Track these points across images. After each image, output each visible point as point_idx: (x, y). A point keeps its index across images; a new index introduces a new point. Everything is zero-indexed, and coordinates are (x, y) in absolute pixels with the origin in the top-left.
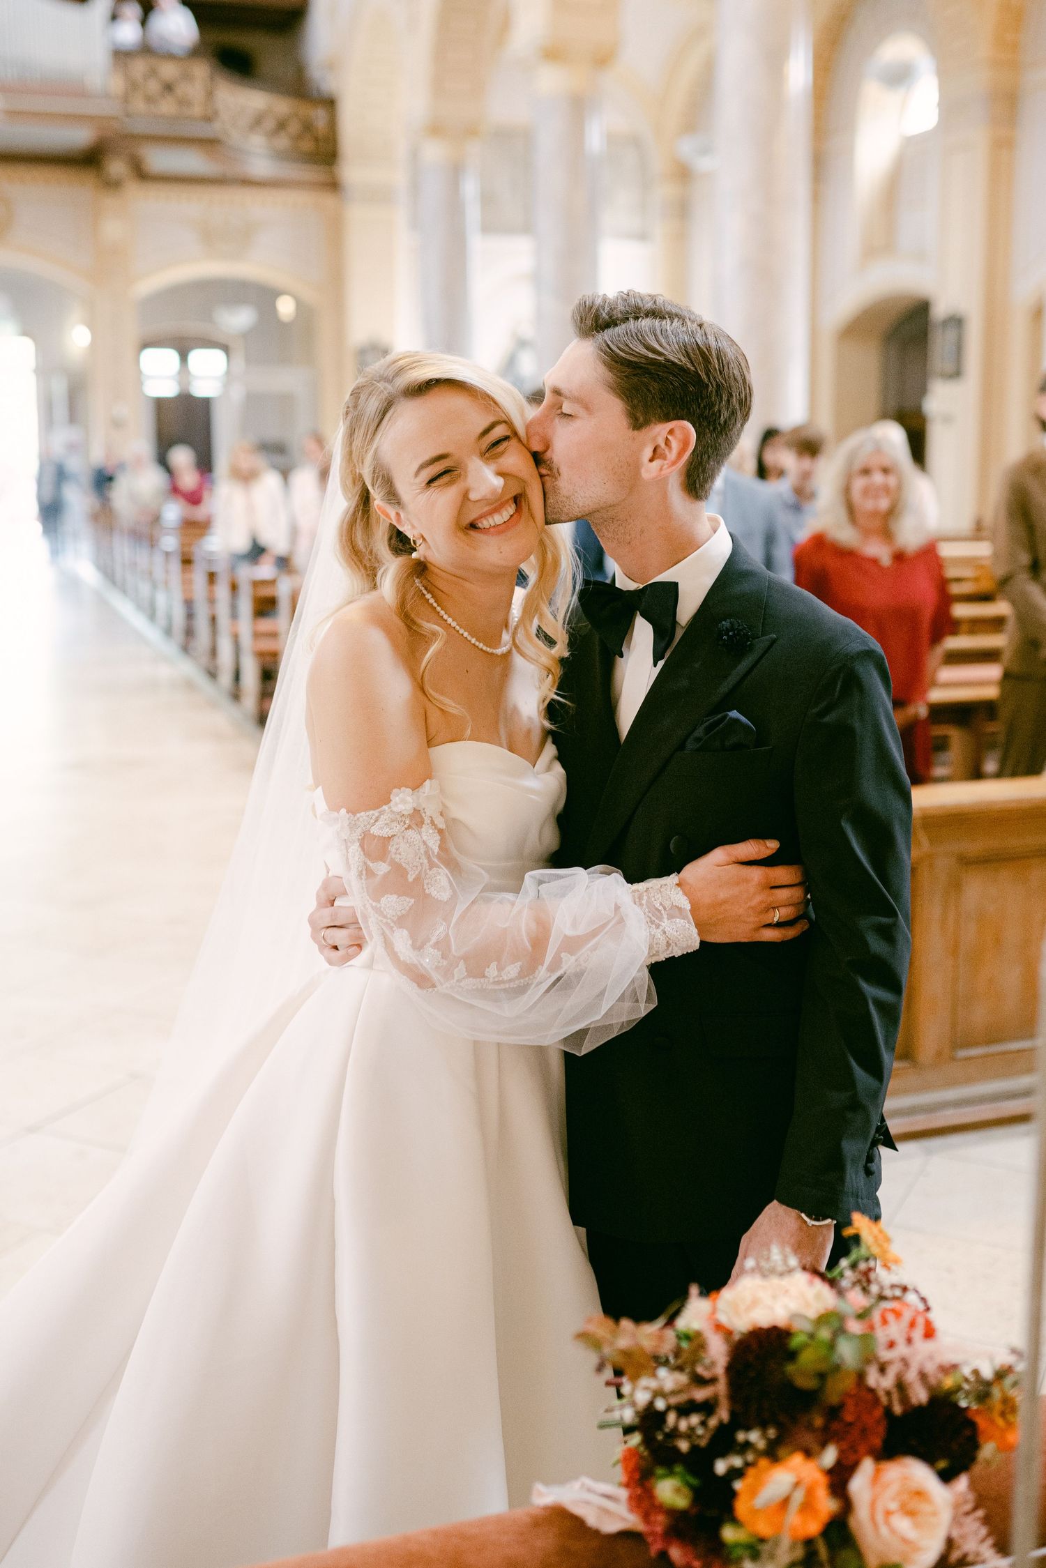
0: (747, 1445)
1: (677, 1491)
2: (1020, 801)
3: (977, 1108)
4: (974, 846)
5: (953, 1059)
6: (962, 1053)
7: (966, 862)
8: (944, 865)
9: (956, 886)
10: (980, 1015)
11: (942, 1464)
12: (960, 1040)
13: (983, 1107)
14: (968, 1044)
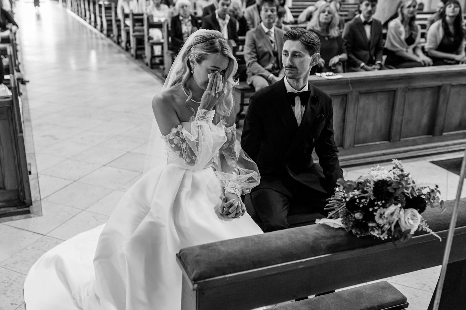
0: (378, 205)
1: (360, 215)
2: (377, 76)
3: (359, 160)
4: (364, 89)
5: (354, 147)
6: (356, 146)
7: (361, 93)
8: (355, 94)
9: (358, 100)
10: (361, 135)
11: (419, 210)
12: (356, 142)
13: (361, 160)
14: (358, 144)
